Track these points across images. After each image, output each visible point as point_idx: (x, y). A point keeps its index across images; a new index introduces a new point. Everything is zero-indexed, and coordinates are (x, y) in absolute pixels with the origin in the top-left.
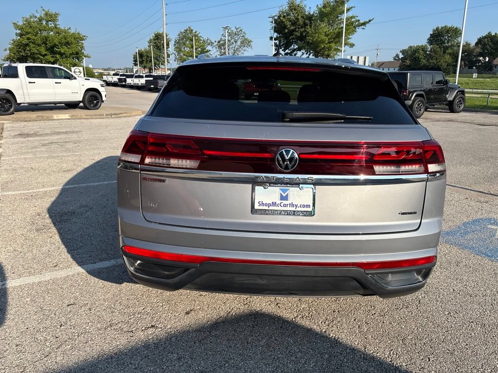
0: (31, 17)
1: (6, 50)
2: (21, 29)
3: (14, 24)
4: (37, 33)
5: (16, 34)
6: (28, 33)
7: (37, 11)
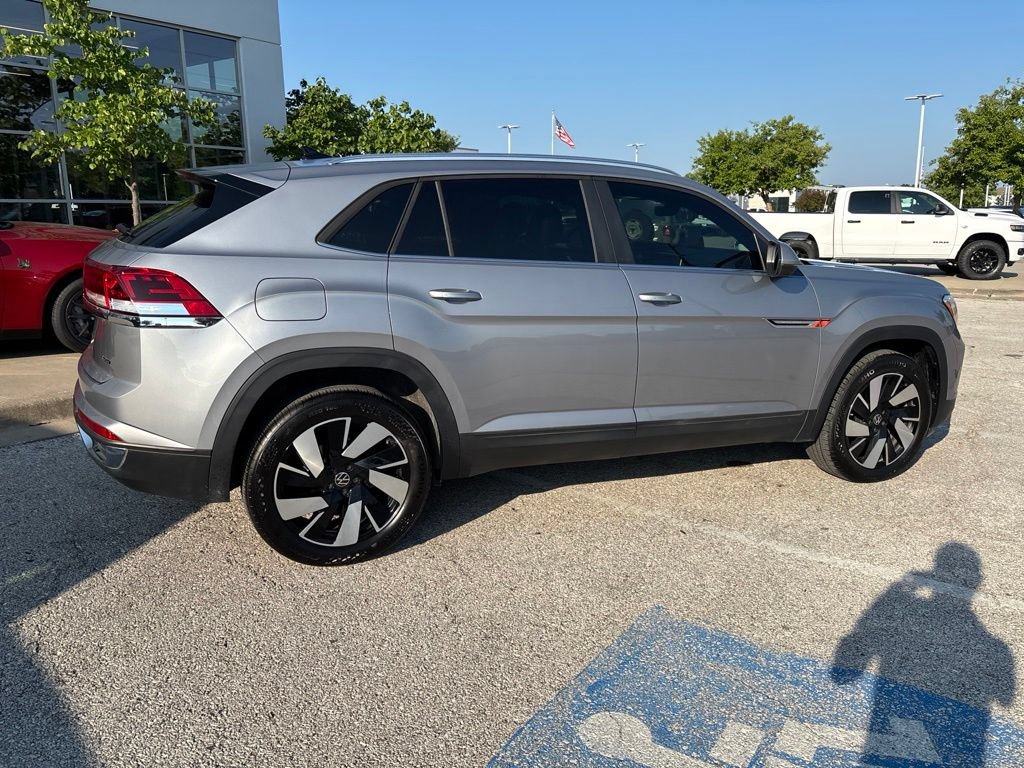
0: (997, 92)
1: (933, 162)
2: (967, 120)
3: (963, 111)
4: (995, 125)
5: (960, 131)
6: (976, 126)
7: (1008, 79)
